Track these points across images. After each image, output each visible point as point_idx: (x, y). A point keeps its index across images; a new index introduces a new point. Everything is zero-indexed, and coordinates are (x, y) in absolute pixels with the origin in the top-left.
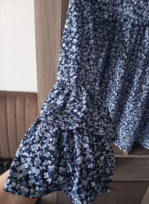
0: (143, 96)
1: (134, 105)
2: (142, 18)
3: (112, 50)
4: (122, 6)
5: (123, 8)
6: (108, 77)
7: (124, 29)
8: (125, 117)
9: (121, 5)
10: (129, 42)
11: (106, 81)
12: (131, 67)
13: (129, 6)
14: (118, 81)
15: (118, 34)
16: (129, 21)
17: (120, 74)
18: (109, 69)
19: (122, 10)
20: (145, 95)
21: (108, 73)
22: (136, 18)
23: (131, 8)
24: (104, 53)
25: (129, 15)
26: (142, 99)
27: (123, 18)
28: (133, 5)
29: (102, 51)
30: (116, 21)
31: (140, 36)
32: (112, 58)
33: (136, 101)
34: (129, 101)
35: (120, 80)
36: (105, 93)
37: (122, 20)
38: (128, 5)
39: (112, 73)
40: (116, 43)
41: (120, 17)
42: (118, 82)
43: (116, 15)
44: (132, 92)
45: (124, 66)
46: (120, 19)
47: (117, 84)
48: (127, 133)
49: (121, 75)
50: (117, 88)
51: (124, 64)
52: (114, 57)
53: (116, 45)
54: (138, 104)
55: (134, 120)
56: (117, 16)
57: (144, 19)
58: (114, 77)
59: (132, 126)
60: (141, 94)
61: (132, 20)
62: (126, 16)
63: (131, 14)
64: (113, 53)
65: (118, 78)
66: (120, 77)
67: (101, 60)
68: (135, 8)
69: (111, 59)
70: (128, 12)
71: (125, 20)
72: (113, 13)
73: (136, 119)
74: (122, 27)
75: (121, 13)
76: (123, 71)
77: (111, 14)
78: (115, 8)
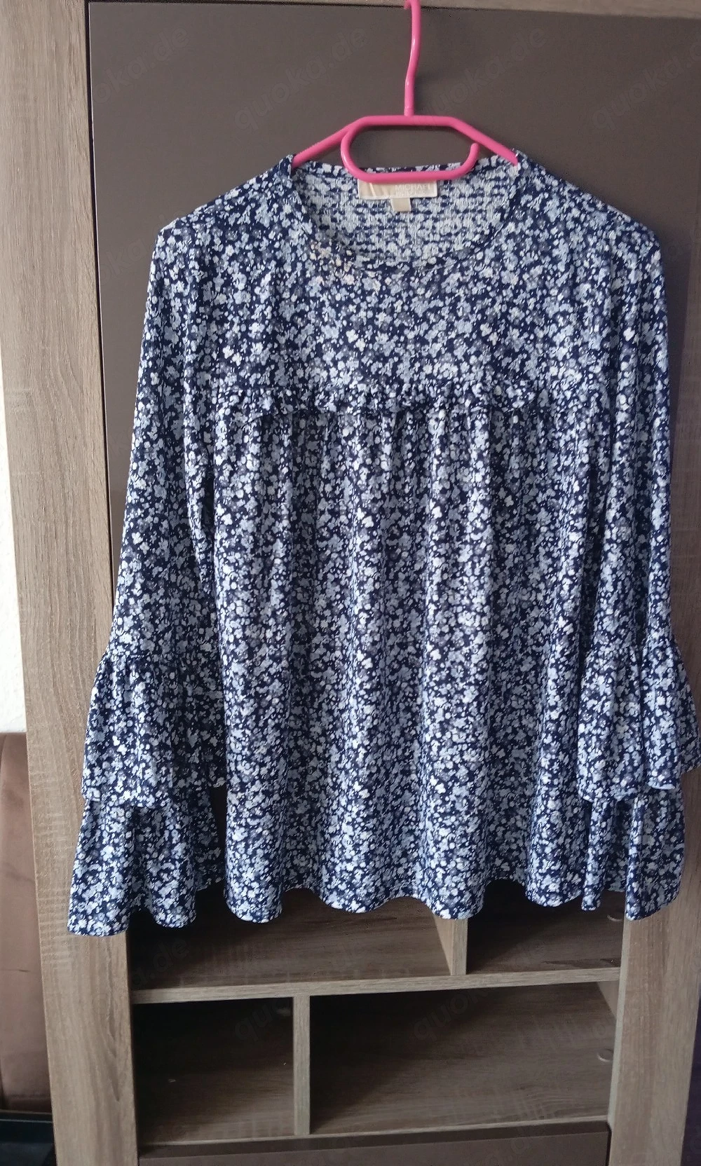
0: (475, 659)
1: (449, 697)
2: (396, 386)
3: (321, 507)
4: (324, 362)
5: (327, 368)
6: (329, 606)
7: (346, 433)
8: (431, 761)
9: (318, 360)
10: (365, 471)
11: (324, 624)
12: (412, 555)
13: (345, 359)
14: (363, 610)
15: (328, 452)
16: (354, 404)
17: (361, 584)
18: (325, 578)
19: (324, 374)
20: (481, 653)
21: (323, 591)
22: (373, 391)
23: (353, 364)
24: (285, 523)
25: (351, 386)
26: (473, 670)
27: (332, 398)
28: (355, 354)
29: (278, 517)
30: (314, 412)
31: (409, 446)
32: (325, 534)
33: (450, 679)
34: (427, 688)
35: (368, 607)
36: (330, 671)
37: (331, 406)
38: (340, 356)
39: (338, 589)
40: (327, 481)
41: (322, 396)
42: (364, 616)
43: (307, 393)
44: (429, 647)
45: (369, 553)
46: (323, 402)
47: (363, 622)
48: (453, 829)
49: (369, 587)
50: (367, 640)
51: (368, 547)
52: (336, 531)
53: (328, 488)
54: (462, 692)
55: (463, 762)
56: (312, 398)
57: (405, 387)
58: (347, 602)
59: (464, 791)
60: (465, 650)
61: (361, 400)
62: (342, 391)
63: (355, 382)
64: (327, 516)
65: (359, 601)
66: (366, 596)
67: (279, 548)
68: (364, 360)
69: (323, 539)
70: (345, 378)
71: (341, 404)
72: (293, 388)
73: (470, 756)
74: (337, 429)
75: (325, 384)
76: (370, 571)
77: (289, 393)
78: (300, 373)
